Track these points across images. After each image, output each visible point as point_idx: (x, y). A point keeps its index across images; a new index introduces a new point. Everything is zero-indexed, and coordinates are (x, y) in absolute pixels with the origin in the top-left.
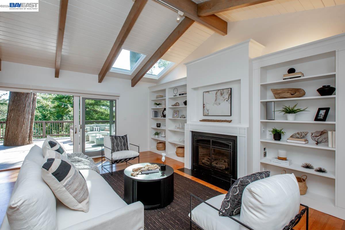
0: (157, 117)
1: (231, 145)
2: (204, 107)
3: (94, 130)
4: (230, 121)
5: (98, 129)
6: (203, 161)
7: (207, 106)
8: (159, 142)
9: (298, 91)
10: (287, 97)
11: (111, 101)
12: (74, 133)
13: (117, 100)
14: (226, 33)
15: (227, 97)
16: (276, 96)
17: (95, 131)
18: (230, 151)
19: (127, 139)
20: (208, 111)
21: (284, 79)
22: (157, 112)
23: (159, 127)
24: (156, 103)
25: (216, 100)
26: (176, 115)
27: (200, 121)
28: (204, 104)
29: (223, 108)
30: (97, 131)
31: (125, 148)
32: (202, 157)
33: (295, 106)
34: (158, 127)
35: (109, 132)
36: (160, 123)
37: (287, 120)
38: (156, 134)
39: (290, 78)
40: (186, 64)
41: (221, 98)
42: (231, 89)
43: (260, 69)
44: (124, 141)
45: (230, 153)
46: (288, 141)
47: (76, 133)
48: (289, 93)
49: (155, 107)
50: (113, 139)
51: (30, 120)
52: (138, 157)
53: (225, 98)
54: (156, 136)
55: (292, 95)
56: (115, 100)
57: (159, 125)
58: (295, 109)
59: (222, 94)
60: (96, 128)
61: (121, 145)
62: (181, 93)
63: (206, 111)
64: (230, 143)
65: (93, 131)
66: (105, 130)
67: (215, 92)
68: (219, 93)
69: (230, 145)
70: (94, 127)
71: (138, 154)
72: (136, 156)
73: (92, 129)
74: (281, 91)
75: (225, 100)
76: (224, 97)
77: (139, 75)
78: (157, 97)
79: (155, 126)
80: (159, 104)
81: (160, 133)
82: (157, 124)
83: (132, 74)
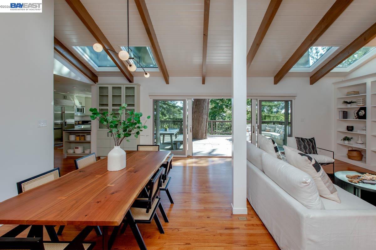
0: (347, 118)
8: (350, 149)
11: (287, 102)
12: (253, 131)
13: (293, 101)
19: (315, 142)
22: (346, 112)
23: (351, 131)
24: (346, 101)
31: (314, 151)
34: (349, 130)
36: (353, 126)
38: (346, 139)
44: (312, 144)
47: (254, 132)
49: (344, 106)
50: (299, 141)
51: (206, 120)
52: (333, 163)
54: (346, 142)
56: (291, 101)
61: (310, 149)
71: (333, 160)
72: (330, 162)
77: (324, 71)
78: (348, 94)
79: (345, 130)
80: (350, 103)
81: (351, 138)
82: (348, 127)
83: (313, 71)
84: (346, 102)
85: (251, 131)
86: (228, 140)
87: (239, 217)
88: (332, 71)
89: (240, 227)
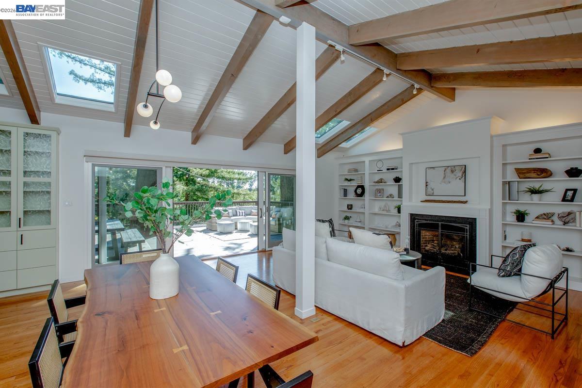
0: (347, 197)
1: (468, 228)
2: (427, 185)
3: (238, 214)
4: (466, 202)
5: (242, 212)
6: (427, 248)
7: (431, 185)
9: (545, 172)
10: (533, 177)
14: (454, 99)
15: (460, 175)
16: (521, 176)
17: (240, 216)
18: (467, 234)
20: (433, 190)
21: (529, 159)
22: (346, 190)
23: (351, 209)
24: (347, 178)
25: (444, 178)
26: (380, 194)
27: (421, 201)
28: (426, 182)
29: (454, 187)
30: (242, 215)
32: (424, 243)
33: (541, 186)
34: (349, 209)
35: (257, 217)
36: (353, 205)
37: (532, 201)
38: (347, 218)
39: (537, 158)
40: (402, 134)
41: (452, 176)
42: (465, 166)
43: (501, 148)
45: (467, 237)
46: (533, 222)
47: (261, 217)
48: (535, 174)
49: (345, 183)
53: (457, 176)
54: (346, 221)
55: (538, 175)
57: (350, 207)
58: (541, 189)
59: (452, 171)
60: (241, 211)
62: (389, 168)
63: (429, 190)
64: (467, 226)
65: (236, 215)
66: (253, 214)
67: (444, 168)
68: (449, 170)
69: (466, 228)
70: (238, 211)
73: (235, 213)
74: (526, 171)
75: (456, 178)
76: (455, 175)
77: (333, 144)
78: (350, 171)
79: (346, 208)
80: (350, 180)
81: (350, 217)
82: (348, 206)
83: (322, 143)
84: (347, 180)
85: (258, 215)
86: (201, 232)
87: (312, 320)
88: (340, 146)
89: (321, 328)
